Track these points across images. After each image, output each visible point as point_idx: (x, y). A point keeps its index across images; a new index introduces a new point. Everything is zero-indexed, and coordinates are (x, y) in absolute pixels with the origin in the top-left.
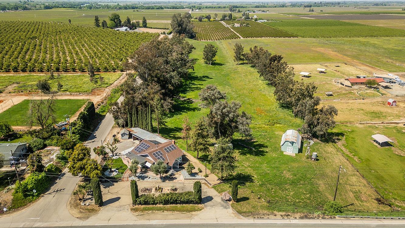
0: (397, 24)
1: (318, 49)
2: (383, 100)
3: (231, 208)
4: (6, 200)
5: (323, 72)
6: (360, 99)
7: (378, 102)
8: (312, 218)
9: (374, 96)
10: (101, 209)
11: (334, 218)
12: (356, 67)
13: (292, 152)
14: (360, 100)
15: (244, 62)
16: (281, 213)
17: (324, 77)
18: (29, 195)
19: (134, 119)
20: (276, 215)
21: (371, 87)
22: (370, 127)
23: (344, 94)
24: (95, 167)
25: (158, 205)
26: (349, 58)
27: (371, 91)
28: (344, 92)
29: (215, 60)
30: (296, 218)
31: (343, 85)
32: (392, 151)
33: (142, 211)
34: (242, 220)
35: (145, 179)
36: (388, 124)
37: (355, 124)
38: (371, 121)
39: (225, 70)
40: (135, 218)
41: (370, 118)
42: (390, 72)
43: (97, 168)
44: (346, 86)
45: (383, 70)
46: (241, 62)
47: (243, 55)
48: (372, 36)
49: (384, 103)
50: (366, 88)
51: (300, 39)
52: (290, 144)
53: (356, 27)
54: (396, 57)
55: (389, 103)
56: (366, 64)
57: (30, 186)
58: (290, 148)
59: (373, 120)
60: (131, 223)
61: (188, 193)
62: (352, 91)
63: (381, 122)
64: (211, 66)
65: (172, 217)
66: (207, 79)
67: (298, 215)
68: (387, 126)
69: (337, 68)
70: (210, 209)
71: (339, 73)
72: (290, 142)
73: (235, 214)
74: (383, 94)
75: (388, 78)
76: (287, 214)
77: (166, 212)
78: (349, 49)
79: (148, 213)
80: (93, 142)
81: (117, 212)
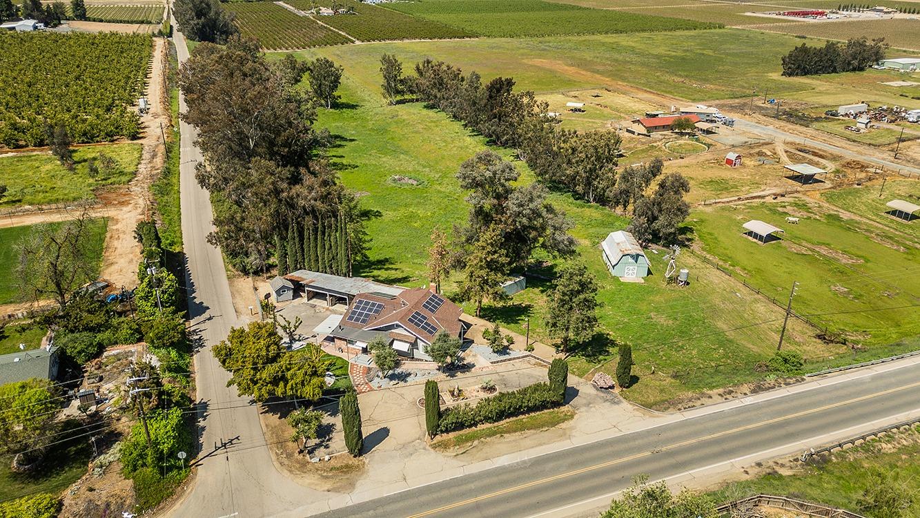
0: (644, 6)
1: (537, 62)
2: (716, 157)
3: (624, 400)
4: (118, 492)
5: (580, 110)
6: (677, 158)
7: (709, 161)
8: (770, 388)
9: (695, 150)
10: (367, 461)
11: (803, 380)
12: (632, 96)
13: (635, 276)
14: (677, 161)
15: (406, 97)
16: (715, 391)
17: (586, 120)
18: (170, 469)
19: (294, 251)
20: (710, 397)
21: (682, 134)
22: (723, 209)
23: (643, 151)
24: (311, 371)
25: (480, 427)
26: (607, 77)
27: (685, 141)
28: (640, 147)
29: (340, 97)
30: (745, 394)
31: (633, 133)
32: (785, 248)
33: (458, 445)
34: (661, 418)
35: (408, 379)
36: (750, 201)
37: (696, 207)
38: (719, 198)
39: (369, 118)
40: (455, 462)
41: (713, 192)
42: (694, 100)
43: (316, 371)
44: (639, 134)
45: (681, 99)
46: (399, 98)
47: (401, 81)
48: (617, 31)
49: (718, 162)
50: (674, 136)
51: (483, 39)
52: (631, 260)
53: (578, 13)
54: (685, 71)
55: (729, 162)
56: (645, 89)
57: (166, 445)
58: (631, 268)
59: (720, 196)
60: (459, 474)
61: (537, 388)
62: (655, 144)
63: (736, 198)
64: (331, 110)
65: (528, 442)
66: (343, 143)
67: (745, 388)
68: (750, 204)
69: (597, 100)
70: (587, 412)
71: (608, 110)
72: (632, 256)
73: (641, 411)
74: (709, 146)
75: (704, 114)
76: (727, 390)
77: (508, 435)
78: (595, 60)
79: (474, 445)
80: (210, 319)
81: (406, 460)
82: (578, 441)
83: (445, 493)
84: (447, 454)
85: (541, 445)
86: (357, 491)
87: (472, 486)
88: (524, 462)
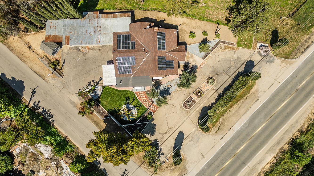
3: (276, 58)
19: (35, 19)
33: (214, 126)
40: (218, 137)
60: (223, 143)
65: (242, 110)
73: (284, 62)
79: (220, 123)
80: (34, 92)
81: (198, 145)
82: (264, 98)
83: (222, 156)
84: (212, 133)
85: (248, 109)
86: (189, 170)
87: (231, 148)
88: (245, 124)
